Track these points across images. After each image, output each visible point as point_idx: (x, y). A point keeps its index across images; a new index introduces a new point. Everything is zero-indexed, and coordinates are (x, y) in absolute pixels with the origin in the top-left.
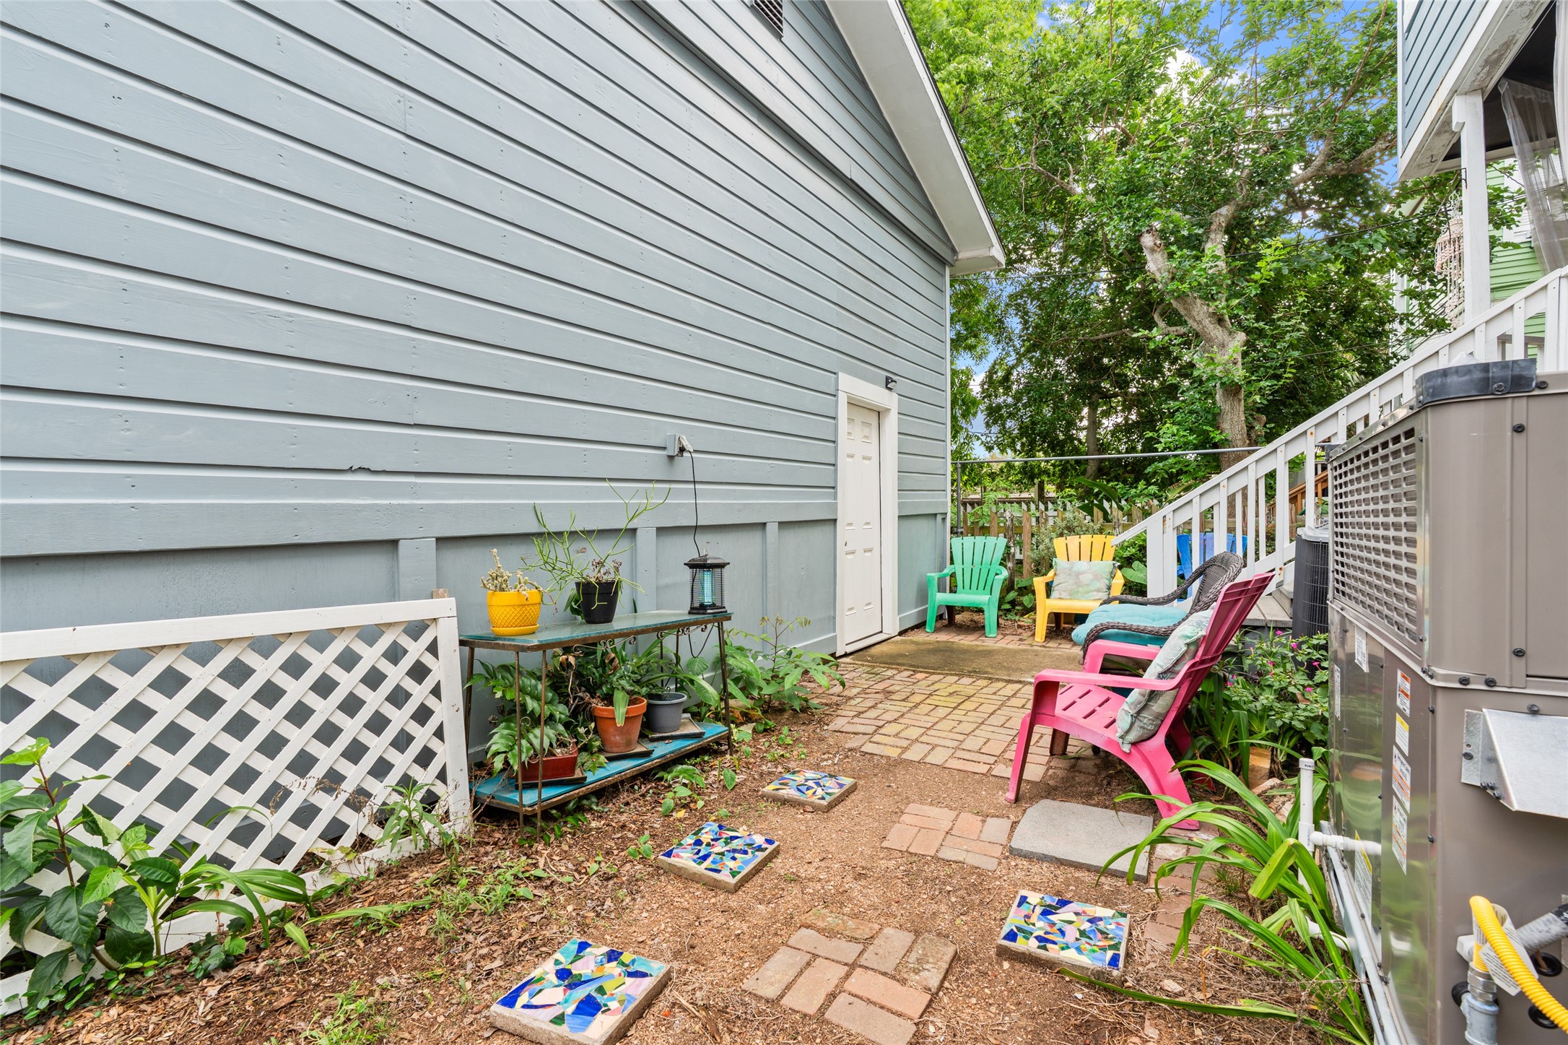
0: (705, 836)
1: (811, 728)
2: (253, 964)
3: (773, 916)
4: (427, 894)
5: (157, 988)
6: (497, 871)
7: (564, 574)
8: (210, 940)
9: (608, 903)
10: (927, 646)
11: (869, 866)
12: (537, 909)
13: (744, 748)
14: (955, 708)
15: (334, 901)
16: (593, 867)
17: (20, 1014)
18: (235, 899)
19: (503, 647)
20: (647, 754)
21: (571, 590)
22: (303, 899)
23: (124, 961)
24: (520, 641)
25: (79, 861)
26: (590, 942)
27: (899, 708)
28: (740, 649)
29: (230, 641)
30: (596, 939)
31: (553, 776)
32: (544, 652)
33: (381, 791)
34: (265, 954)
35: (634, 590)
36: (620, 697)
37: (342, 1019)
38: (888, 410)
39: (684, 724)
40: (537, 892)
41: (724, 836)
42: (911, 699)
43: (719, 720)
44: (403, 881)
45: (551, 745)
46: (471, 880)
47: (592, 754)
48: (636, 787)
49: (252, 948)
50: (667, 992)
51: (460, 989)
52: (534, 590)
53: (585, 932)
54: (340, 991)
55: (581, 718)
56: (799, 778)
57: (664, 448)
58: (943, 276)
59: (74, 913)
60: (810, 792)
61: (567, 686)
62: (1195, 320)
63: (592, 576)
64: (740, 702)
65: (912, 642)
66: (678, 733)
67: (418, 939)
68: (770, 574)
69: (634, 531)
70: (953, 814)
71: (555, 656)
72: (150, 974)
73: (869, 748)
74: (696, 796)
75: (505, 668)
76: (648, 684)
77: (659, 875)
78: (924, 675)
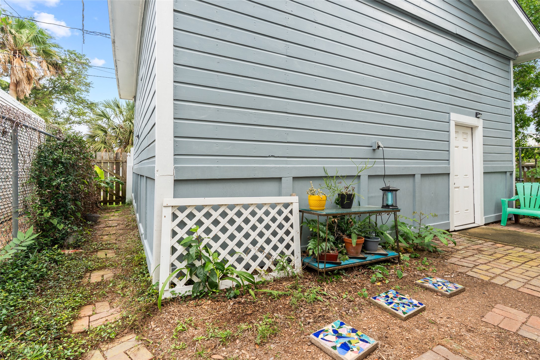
0: (390, 294)
1: (438, 260)
2: (241, 299)
3: (424, 335)
4: (288, 291)
5: (219, 298)
6: (311, 289)
7: (334, 191)
8: (231, 289)
9: (351, 310)
10: (502, 232)
11: (475, 327)
12: (324, 306)
13: (406, 263)
14: (523, 263)
15: (261, 286)
16: (345, 296)
17: (190, 296)
18: (236, 278)
19: (314, 214)
20: (364, 258)
21: (336, 196)
22: (253, 283)
23: (212, 289)
24: (319, 212)
25: (204, 259)
26: (344, 323)
27: (487, 259)
28: (403, 223)
29: (238, 205)
30: (347, 322)
31: (329, 260)
32: (328, 217)
33: (275, 255)
34: (244, 296)
35: (359, 197)
36: (353, 235)
37: (265, 323)
38: (477, 127)
39: (379, 250)
40: (324, 299)
41: (399, 297)
42: (494, 255)
43: (394, 250)
44: (281, 285)
45: (329, 249)
46: (302, 289)
47: (343, 255)
48: (360, 270)
49: (241, 294)
50: (376, 351)
51: (300, 325)
52: (324, 196)
53: (342, 319)
54: (264, 314)
55: (339, 241)
56: (434, 280)
57: (371, 147)
58: (509, 65)
59: (202, 273)
60: (440, 287)
61: (334, 230)
63: (344, 192)
64: (403, 244)
65: (493, 229)
66: (377, 252)
67: (286, 305)
68: (417, 195)
69: (359, 176)
70: (527, 315)
71: (330, 219)
72: (217, 294)
73: (470, 273)
74: (385, 278)
75: (313, 221)
76: (364, 232)
77: (371, 305)
78: (502, 245)
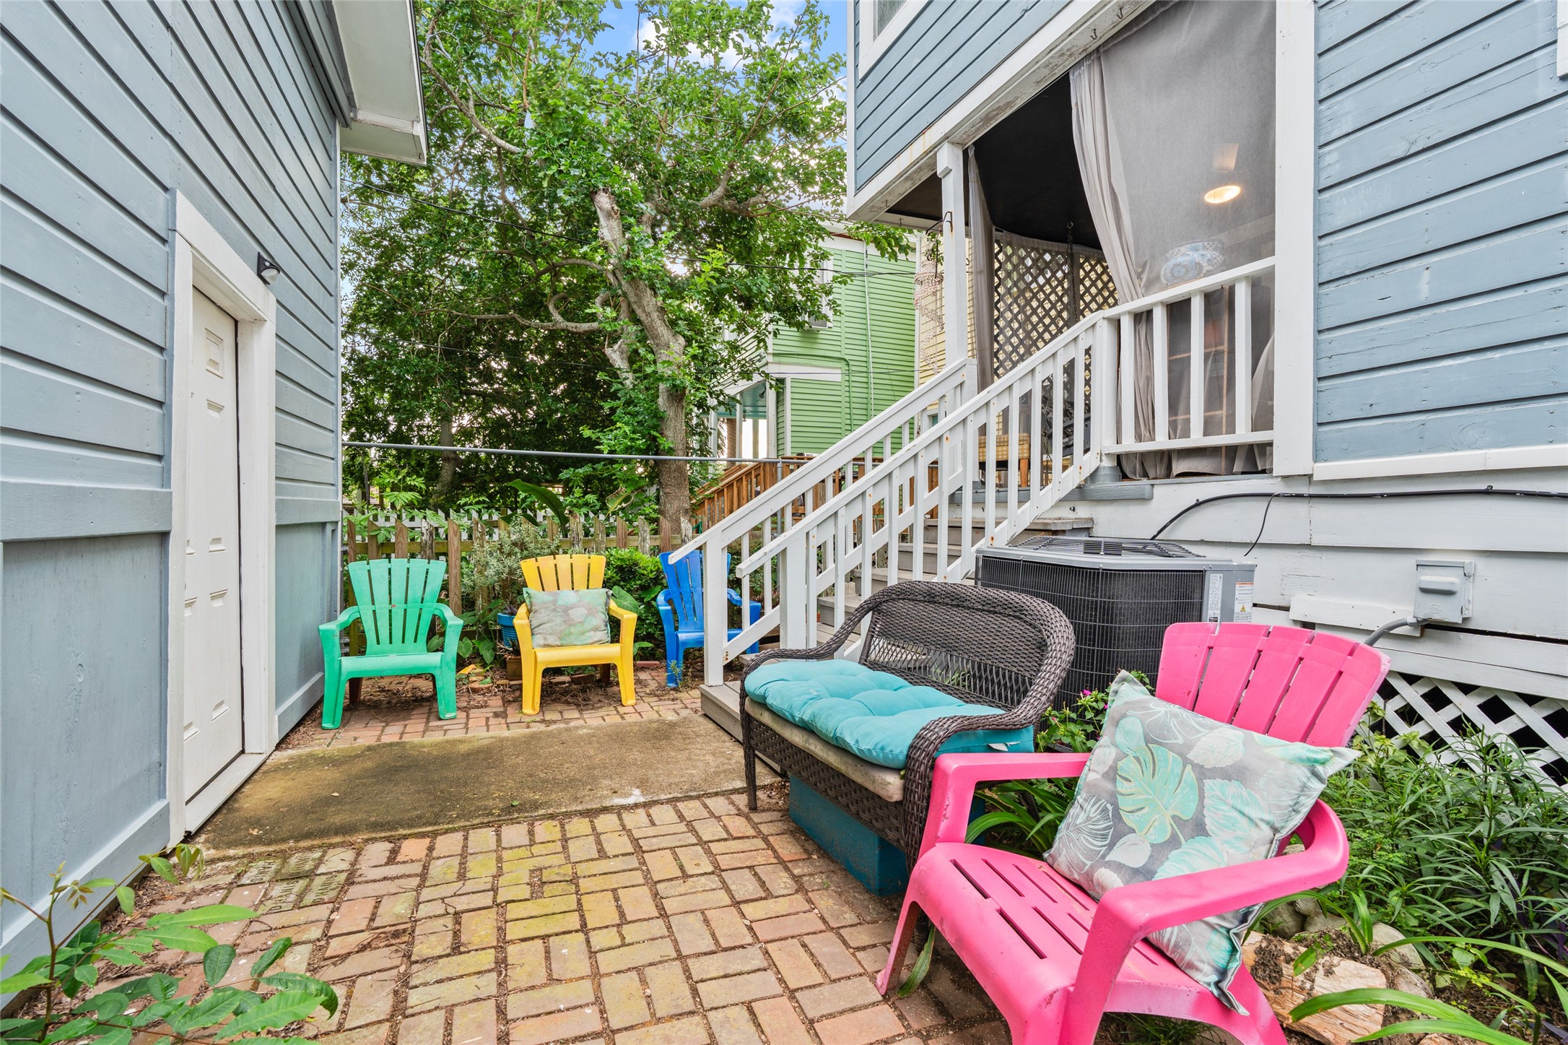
38: (260, 321)
58: (332, 134)
62: (644, 311)
78: (424, 846)
